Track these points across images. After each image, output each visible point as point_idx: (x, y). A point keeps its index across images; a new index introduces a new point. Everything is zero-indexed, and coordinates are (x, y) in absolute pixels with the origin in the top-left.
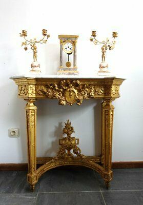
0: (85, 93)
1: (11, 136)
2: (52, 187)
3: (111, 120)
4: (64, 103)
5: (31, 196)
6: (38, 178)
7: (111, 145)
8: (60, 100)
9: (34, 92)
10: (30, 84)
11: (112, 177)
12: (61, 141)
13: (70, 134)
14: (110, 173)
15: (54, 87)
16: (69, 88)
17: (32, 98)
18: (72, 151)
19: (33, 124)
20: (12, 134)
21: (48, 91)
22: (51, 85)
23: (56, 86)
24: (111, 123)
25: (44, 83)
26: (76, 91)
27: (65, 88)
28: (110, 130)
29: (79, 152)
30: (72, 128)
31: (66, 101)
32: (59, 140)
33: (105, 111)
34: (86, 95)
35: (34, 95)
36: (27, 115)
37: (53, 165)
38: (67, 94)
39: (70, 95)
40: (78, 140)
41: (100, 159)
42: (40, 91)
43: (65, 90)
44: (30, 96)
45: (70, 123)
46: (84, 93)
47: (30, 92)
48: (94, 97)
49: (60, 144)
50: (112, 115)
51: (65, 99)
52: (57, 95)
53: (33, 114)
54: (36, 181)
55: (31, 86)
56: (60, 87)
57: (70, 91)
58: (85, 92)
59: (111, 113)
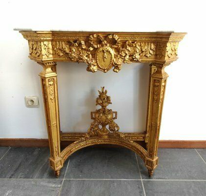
0: (126, 54)
1: (29, 106)
2: (81, 172)
3: (162, 93)
4: (95, 68)
5: (55, 183)
6: (63, 163)
7: (159, 126)
8: (89, 65)
9: (51, 51)
10: (43, 41)
11: (157, 164)
12: (94, 115)
13: (106, 106)
14: (154, 160)
15: (80, 44)
16: (102, 46)
17: (48, 62)
18: (107, 127)
19: (52, 97)
20: (30, 103)
21: (71, 50)
22: (75, 41)
23: (83, 42)
24: (161, 97)
25: (65, 38)
26: (113, 52)
27: (96, 47)
28: (160, 108)
29: (116, 129)
30: (108, 98)
31: (98, 66)
32: (92, 113)
33: (155, 80)
34: (128, 57)
35: (51, 56)
36: (44, 86)
37: (83, 145)
38: (99, 55)
39: (104, 58)
40: (116, 113)
41: (144, 138)
42: (60, 49)
43: (96, 49)
44: (45, 58)
45: (106, 91)
46: (124, 55)
47: (44, 52)
48: (140, 60)
49: (92, 118)
50: (165, 86)
51: (97, 62)
52: (85, 58)
53: (51, 83)
54: (61, 167)
55: (46, 43)
56: (88, 44)
57: (103, 51)
58: (127, 52)
59: (163, 84)
